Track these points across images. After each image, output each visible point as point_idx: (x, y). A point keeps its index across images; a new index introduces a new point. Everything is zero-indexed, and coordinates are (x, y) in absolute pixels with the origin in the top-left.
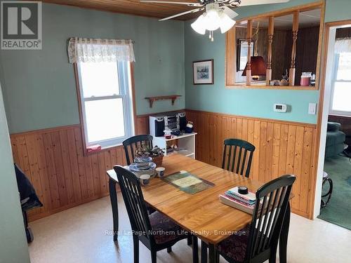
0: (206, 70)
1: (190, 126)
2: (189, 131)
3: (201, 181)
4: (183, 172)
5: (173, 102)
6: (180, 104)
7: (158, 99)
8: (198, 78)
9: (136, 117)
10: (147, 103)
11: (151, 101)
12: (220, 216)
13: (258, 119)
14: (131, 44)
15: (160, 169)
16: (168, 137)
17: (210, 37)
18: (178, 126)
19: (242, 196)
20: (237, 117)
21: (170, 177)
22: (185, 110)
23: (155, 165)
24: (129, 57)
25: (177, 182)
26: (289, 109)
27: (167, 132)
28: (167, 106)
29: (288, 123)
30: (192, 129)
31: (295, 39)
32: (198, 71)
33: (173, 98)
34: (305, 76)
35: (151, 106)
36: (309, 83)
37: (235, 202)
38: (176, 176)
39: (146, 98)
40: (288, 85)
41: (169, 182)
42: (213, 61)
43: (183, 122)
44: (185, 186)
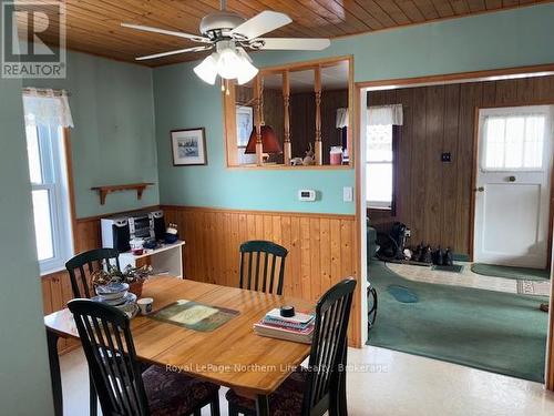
0: (193, 144)
1: (173, 231)
2: (171, 240)
3: (216, 311)
4: (182, 302)
5: (140, 194)
6: (152, 198)
7: (114, 189)
8: (181, 156)
9: (76, 222)
10: (95, 197)
11: (102, 193)
12: (263, 354)
13: (278, 214)
14: (65, 98)
15: (143, 302)
16: (138, 253)
17: (223, 88)
18: (152, 234)
19: (288, 319)
20: (247, 213)
21: (163, 312)
22: (161, 207)
23: (134, 297)
24: (60, 118)
25: (178, 318)
26: (319, 196)
27: (136, 243)
28: (129, 201)
29: (319, 216)
30: (177, 235)
31: (318, 101)
32: (180, 145)
33: (140, 189)
34: (335, 151)
35: (102, 202)
36: (340, 161)
37: (280, 329)
38: (172, 309)
39: (93, 189)
40: (314, 164)
41: (164, 320)
42: (203, 129)
43: (161, 226)
44: (193, 321)
